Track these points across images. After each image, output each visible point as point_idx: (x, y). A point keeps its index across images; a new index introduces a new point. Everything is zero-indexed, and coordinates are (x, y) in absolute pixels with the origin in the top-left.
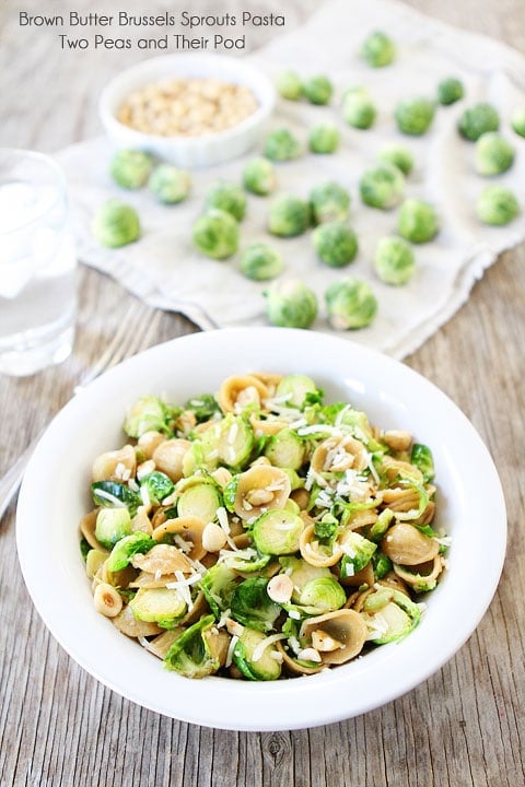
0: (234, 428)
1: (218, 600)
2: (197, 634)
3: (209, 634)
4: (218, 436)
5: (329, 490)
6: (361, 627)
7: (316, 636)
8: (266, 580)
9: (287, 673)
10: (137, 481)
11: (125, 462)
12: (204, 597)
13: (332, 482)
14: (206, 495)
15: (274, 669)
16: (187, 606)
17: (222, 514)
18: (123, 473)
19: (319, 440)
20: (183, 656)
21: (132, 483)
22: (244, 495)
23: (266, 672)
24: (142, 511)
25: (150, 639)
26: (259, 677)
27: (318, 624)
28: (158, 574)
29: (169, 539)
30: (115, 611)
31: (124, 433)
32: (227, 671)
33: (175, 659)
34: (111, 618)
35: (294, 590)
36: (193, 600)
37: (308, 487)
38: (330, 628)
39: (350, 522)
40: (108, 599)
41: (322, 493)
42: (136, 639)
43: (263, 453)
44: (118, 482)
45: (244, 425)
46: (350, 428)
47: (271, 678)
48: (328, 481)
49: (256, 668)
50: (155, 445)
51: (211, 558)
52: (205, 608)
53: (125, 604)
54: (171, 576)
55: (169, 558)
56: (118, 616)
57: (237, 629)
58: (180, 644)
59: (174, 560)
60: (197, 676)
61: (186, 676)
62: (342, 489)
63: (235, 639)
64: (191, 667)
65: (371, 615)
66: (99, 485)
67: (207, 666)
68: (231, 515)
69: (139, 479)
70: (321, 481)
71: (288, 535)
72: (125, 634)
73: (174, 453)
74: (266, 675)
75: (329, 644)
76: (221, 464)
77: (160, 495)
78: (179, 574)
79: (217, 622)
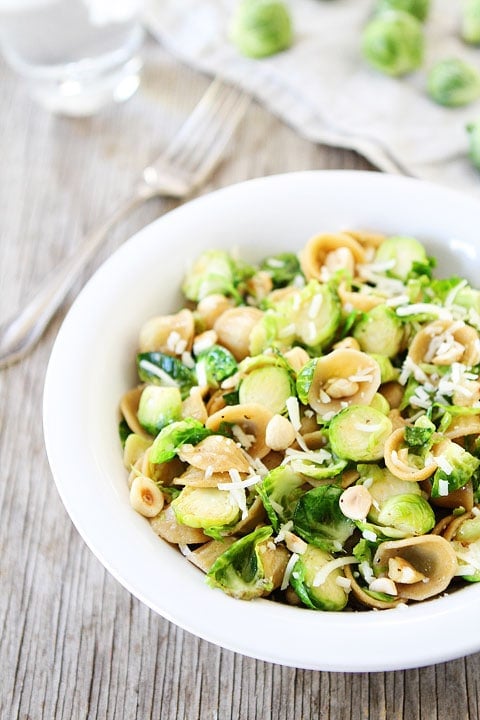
0: (318, 300)
1: (279, 509)
2: (250, 547)
3: (263, 549)
4: (296, 307)
5: (428, 386)
6: (449, 558)
7: (394, 564)
8: (338, 491)
9: (354, 604)
10: (194, 357)
11: (180, 331)
12: (261, 505)
13: (434, 377)
14: (276, 379)
15: (339, 599)
16: (241, 512)
17: (292, 406)
18: (177, 344)
19: (423, 323)
20: (230, 572)
21: (187, 357)
22: (321, 384)
23: (328, 601)
24: (196, 393)
25: (193, 547)
26: (319, 606)
27: (398, 550)
28: (209, 471)
29: (226, 430)
30: (154, 510)
31: (182, 294)
32: (281, 595)
33: (221, 575)
34: (149, 519)
35: (372, 506)
36: (249, 506)
37: (402, 380)
38: (412, 557)
39: (450, 428)
40: (147, 495)
41: (419, 390)
42: (176, 546)
43: (350, 334)
44: (170, 355)
45: (330, 297)
46: (464, 310)
47: (334, 609)
48: (428, 375)
49: (318, 595)
50: (219, 313)
51: (275, 458)
52: (262, 517)
53: (166, 504)
54: (224, 475)
55: (223, 453)
56: (158, 516)
57: (299, 546)
58: (228, 557)
59: (230, 457)
60: (245, 597)
61: (232, 595)
62: (444, 387)
63: (294, 558)
64: (239, 586)
65: (465, 545)
66: (147, 357)
67: (259, 586)
68: (303, 408)
69: (196, 352)
70: (420, 375)
71: (372, 438)
72: (163, 539)
73: (240, 324)
74: (328, 605)
75: (408, 575)
76: (298, 343)
77: (220, 376)
78: (234, 473)
79: (275, 535)
